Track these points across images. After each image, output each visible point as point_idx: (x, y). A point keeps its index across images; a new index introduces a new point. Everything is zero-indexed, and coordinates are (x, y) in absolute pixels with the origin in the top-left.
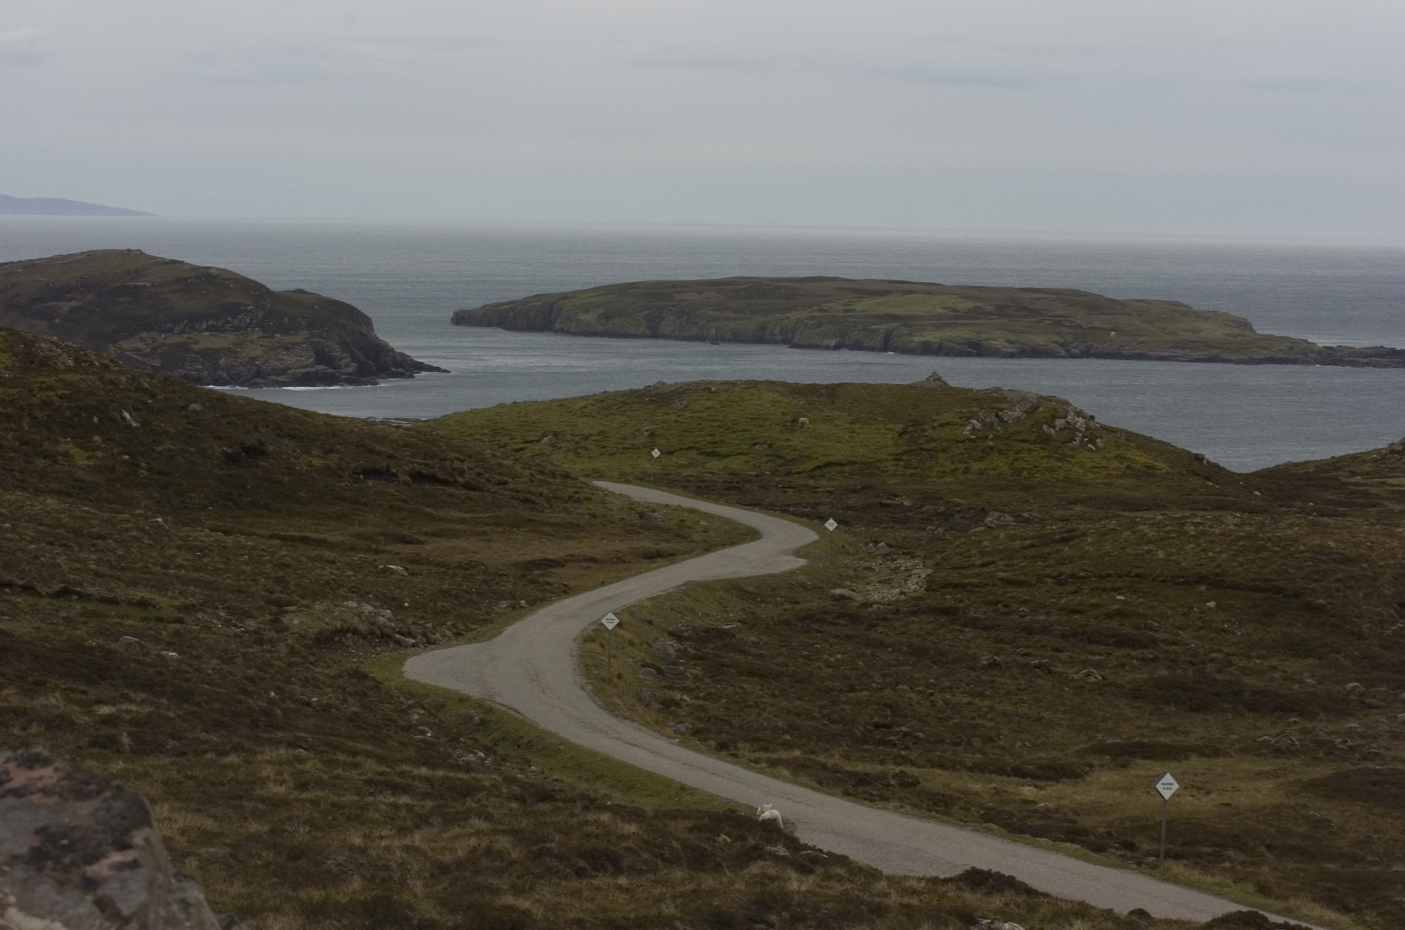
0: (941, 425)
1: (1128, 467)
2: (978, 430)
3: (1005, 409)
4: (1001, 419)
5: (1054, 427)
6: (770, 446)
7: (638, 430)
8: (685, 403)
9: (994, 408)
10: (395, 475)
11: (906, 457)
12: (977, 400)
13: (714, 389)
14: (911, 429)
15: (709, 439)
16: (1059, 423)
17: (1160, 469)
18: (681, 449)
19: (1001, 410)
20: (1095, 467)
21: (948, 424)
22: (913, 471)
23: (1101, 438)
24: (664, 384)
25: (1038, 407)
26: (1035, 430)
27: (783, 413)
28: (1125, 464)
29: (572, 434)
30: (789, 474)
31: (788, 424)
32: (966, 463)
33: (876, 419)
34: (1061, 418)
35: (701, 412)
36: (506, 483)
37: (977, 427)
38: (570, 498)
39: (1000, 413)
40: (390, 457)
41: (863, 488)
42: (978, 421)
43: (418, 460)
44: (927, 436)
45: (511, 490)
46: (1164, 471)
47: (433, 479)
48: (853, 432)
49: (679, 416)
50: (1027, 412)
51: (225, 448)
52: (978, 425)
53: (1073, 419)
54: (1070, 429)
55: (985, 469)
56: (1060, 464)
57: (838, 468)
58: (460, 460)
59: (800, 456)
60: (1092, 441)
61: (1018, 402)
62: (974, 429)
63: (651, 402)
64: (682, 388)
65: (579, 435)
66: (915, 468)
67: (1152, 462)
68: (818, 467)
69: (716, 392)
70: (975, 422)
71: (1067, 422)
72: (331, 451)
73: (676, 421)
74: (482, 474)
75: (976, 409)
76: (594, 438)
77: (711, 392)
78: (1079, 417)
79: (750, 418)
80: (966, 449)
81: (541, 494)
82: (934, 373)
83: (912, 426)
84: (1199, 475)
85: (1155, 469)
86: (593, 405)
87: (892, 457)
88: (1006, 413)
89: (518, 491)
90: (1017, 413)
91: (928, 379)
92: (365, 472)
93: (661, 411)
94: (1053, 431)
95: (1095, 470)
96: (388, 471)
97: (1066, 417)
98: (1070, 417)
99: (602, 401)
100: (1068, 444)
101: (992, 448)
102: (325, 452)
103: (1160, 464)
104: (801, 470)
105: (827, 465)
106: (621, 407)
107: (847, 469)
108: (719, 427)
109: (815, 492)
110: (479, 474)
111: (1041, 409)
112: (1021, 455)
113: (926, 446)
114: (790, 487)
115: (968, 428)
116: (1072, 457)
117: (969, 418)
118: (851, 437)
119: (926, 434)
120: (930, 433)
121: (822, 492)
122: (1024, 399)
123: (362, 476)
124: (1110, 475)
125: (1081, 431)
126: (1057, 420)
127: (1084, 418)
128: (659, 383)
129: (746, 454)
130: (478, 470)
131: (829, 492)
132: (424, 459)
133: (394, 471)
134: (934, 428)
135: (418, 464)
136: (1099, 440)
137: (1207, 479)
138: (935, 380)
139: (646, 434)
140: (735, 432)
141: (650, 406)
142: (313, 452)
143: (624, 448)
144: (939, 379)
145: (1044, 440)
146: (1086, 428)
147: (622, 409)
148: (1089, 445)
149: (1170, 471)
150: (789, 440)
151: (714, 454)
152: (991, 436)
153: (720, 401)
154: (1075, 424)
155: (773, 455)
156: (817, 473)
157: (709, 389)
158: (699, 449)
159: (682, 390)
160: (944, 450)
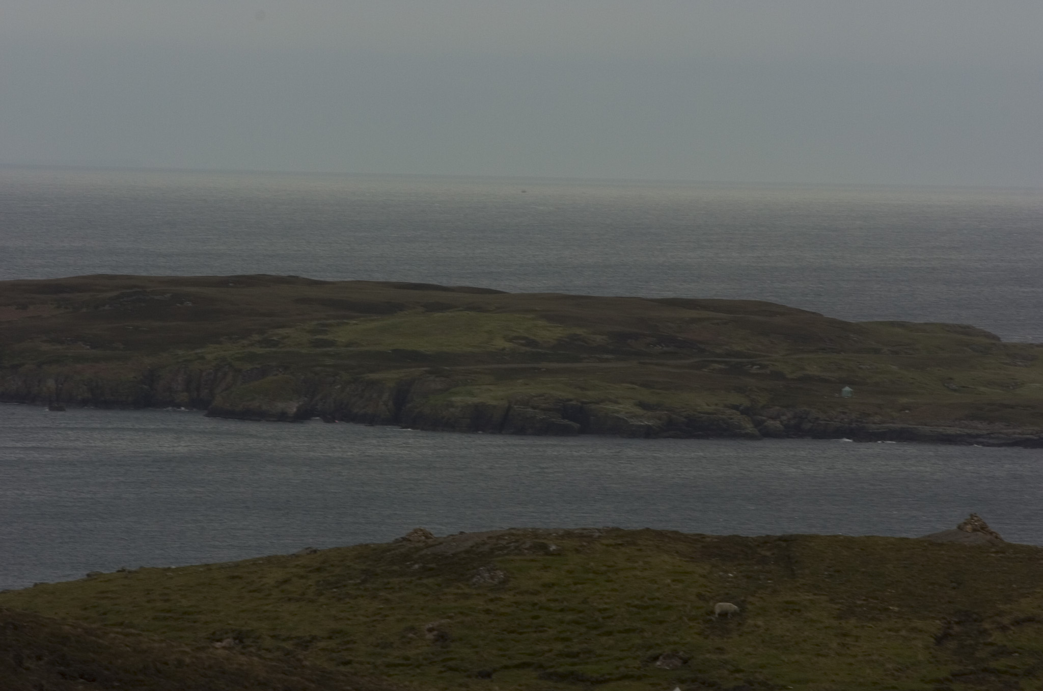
0: (1017, 622)
6: (685, 662)
7: (412, 629)
8: (500, 574)
13: (553, 547)
14: (957, 628)
15: (559, 646)
18: (506, 667)
21: (1030, 620)
24: (427, 536)
27: (700, 596)
29: (274, 637)
33: (887, 610)
35: (537, 593)
44: (991, 644)
48: (845, 635)
49: (492, 600)
59: (751, 683)
63: (426, 571)
64: (484, 544)
65: (289, 638)
69: (558, 553)
73: (488, 612)
76: (322, 644)
77: (548, 553)
79: (635, 606)
82: (972, 516)
83: (958, 623)
86: (302, 577)
91: (960, 528)
93: (451, 590)
99: (319, 570)
106: (364, 582)
108: (577, 623)
113: (993, 664)
118: (844, 645)
119: (990, 640)
120: (997, 637)
128: (416, 531)
129: (639, 678)
134: (1004, 628)
138: (975, 530)
139: (430, 636)
140: (609, 634)
141: (425, 581)
143: (389, 665)
144: (983, 528)
147: (368, 585)
150: (720, 650)
153: (571, 572)
157: (544, 547)
158: (541, 666)
159: (487, 548)
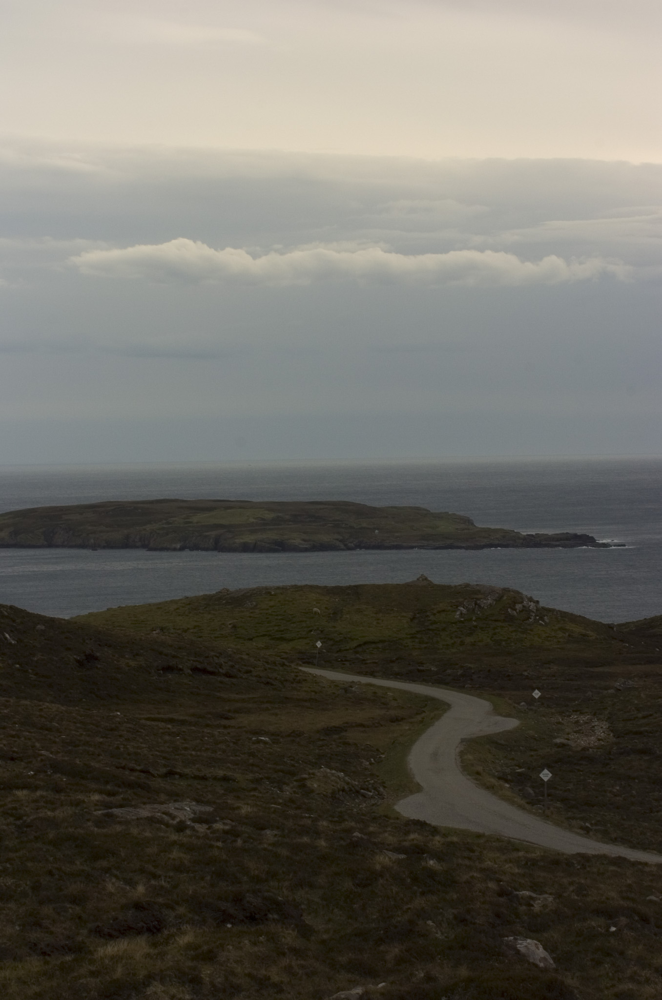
0: (439, 612)
1: (569, 635)
2: (464, 614)
3: (481, 599)
4: (480, 606)
5: (515, 610)
6: (322, 631)
7: (223, 624)
8: (254, 603)
9: (473, 598)
10: (181, 670)
11: (419, 636)
12: (460, 593)
13: (273, 593)
14: (418, 615)
15: (276, 628)
16: (519, 607)
17: (591, 636)
18: (258, 636)
19: (479, 599)
20: (548, 637)
21: (444, 611)
22: (426, 645)
23: (547, 616)
24: (228, 590)
25: (502, 597)
26: (503, 612)
27: (326, 608)
28: (567, 634)
29: (174, 629)
30: (340, 651)
31: (331, 615)
32: (460, 638)
33: (393, 610)
34: (519, 603)
35: (268, 609)
36: (251, 671)
37: (463, 612)
38: (294, 679)
39: (478, 602)
40: (174, 657)
41: (397, 659)
42: (464, 608)
43: (192, 658)
44: (430, 620)
45: (256, 676)
46: (594, 638)
47: (205, 671)
48: (378, 619)
49: (251, 613)
50: (495, 600)
51: (75, 656)
52: (464, 611)
53: (528, 604)
54: (526, 610)
55: (475, 642)
56: (525, 636)
57: (373, 646)
58: (216, 656)
59: (345, 638)
60: (542, 618)
61: (490, 593)
62: (461, 614)
63: (228, 603)
64: (248, 592)
65: (180, 629)
66: (427, 643)
67: (584, 631)
68: (360, 646)
69: (275, 595)
70: (462, 608)
71: (524, 606)
72: (137, 655)
73: (250, 617)
74: (234, 666)
75: (461, 600)
76: (191, 631)
77: (271, 595)
78: (531, 602)
79: (304, 613)
80: (458, 628)
81: (276, 679)
82: (422, 575)
83: (418, 613)
84: (616, 639)
85: (588, 637)
86: (183, 607)
87: (409, 636)
88: (483, 601)
89: (261, 677)
90: (490, 601)
91: (418, 579)
92: (163, 669)
93: (237, 609)
94: (515, 613)
95: (549, 639)
96: (177, 667)
97: (523, 602)
98: (525, 602)
99: (189, 604)
100: (526, 622)
101: (476, 627)
102: (134, 656)
103: (589, 633)
104: (348, 648)
105: (365, 643)
106: (206, 608)
107: (380, 645)
108: (282, 619)
109: (366, 664)
110: (232, 666)
111: (505, 598)
112: (497, 631)
113: (431, 627)
114: (346, 661)
115: (458, 613)
116: (532, 630)
117: (457, 606)
118: (378, 623)
119: (429, 619)
120: (432, 618)
121: (370, 663)
122: (492, 590)
123: (161, 672)
124: (559, 642)
125: (533, 612)
126: (516, 605)
127: (534, 602)
128: (223, 589)
129: (306, 638)
130: (231, 663)
131: (376, 663)
132: (196, 657)
133: (181, 667)
134: (434, 614)
135: (194, 661)
136: (546, 618)
137: (622, 641)
138: (423, 580)
139: (230, 626)
140: (294, 623)
141: (228, 607)
142: (127, 656)
143: (215, 637)
144: (426, 579)
145: (510, 619)
146: (536, 610)
147: (207, 609)
148: (540, 622)
149: (598, 637)
150: (334, 627)
151: (282, 639)
152: (474, 618)
153: (279, 601)
154: (529, 606)
155: (325, 638)
156: (361, 649)
157: (270, 593)
158: (270, 635)
160: (444, 630)
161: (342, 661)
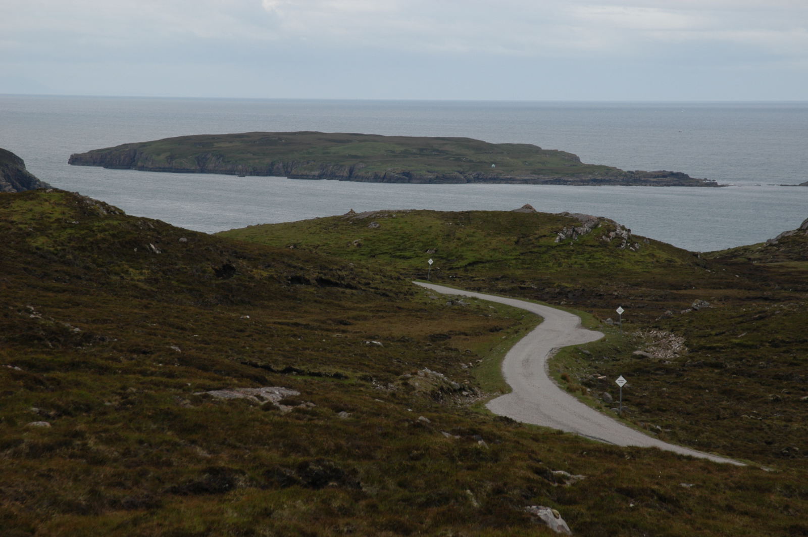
0: (541, 237)
1: (657, 261)
3: (579, 226)
4: (577, 233)
5: (609, 237)
6: (435, 251)
7: (350, 242)
9: (572, 226)
10: (308, 281)
11: (522, 257)
12: (560, 220)
13: (394, 216)
14: (522, 239)
15: (396, 247)
16: (612, 234)
17: (677, 262)
18: (380, 254)
21: (545, 236)
23: (637, 243)
25: (598, 225)
26: (598, 239)
27: (441, 230)
28: (655, 259)
29: (306, 245)
30: (451, 268)
31: (445, 237)
32: (559, 260)
33: (500, 233)
34: (613, 231)
35: (389, 230)
36: (369, 284)
37: (563, 238)
38: (408, 292)
39: (576, 229)
40: (302, 269)
41: (502, 277)
42: (563, 234)
43: (318, 271)
44: (532, 244)
45: (374, 288)
46: (680, 263)
47: (328, 282)
48: (486, 242)
49: (375, 233)
50: (591, 228)
51: (214, 266)
53: (620, 232)
54: (619, 237)
55: (572, 264)
56: (617, 260)
57: (482, 265)
58: (339, 269)
59: (457, 257)
60: (632, 245)
61: (586, 222)
62: (560, 239)
63: (354, 224)
64: (373, 215)
65: (311, 245)
66: (529, 264)
67: (670, 257)
68: (470, 264)
69: (396, 218)
70: (561, 234)
71: (617, 234)
72: (269, 266)
73: (374, 236)
75: (560, 226)
76: (321, 247)
77: (393, 218)
78: (623, 230)
79: (421, 234)
80: (557, 251)
81: (391, 290)
82: (527, 204)
83: (522, 237)
84: (699, 265)
85: (674, 262)
86: (315, 226)
87: (513, 257)
88: (580, 228)
89: (378, 289)
90: (586, 229)
91: (523, 207)
92: (292, 279)
93: (362, 230)
94: (609, 240)
95: (639, 263)
96: (304, 278)
97: (616, 230)
98: (618, 231)
99: (320, 224)
100: (618, 248)
101: (573, 251)
102: (266, 267)
103: (675, 259)
104: (459, 266)
105: (474, 262)
106: (335, 227)
107: (487, 265)
109: (474, 281)
110: (353, 279)
111: (600, 226)
112: (592, 255)
113: (533, 250)
114: (456, 277)
116: (623, 255)
117: (557, 232)
118: (486, 245)
119: (532, 242)
120: (534, 242)
121: (478, 280)
122: (589, 219)
123: (290, 282)
124: (647, 266)
125: (625, 239)
126: (610, 232)
127: (626, 231)
128: (351, 211)
129: (421, 257)
130: (352, 276)
131: (483, 280)
132: (321, 270)
133: (308, 278)
134: (536, 239)
135: (319, 273)
136: (636, 245)
137: (705, 267)
138: (527, 208)
139: (355, 244)
140: (412, 243)
141: (354, 227)
142: (260, 267)
143: (342, 254)
144: (530, 207)
145: (604, 245)
146: (628, 237)
147: (336, 229)
148: (631, 248)
149: (683, 263)
150: (447, 247)
151: (401, 257)
152: (572, 243)
153: (400, 224)
154: (622, 234)
155: (437, 256)
156: (469, 268)
157: (391, 216)
158: (390, 253)
159: (373, 217)
160: (545, 252)
161: (453, 277)
